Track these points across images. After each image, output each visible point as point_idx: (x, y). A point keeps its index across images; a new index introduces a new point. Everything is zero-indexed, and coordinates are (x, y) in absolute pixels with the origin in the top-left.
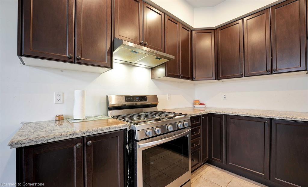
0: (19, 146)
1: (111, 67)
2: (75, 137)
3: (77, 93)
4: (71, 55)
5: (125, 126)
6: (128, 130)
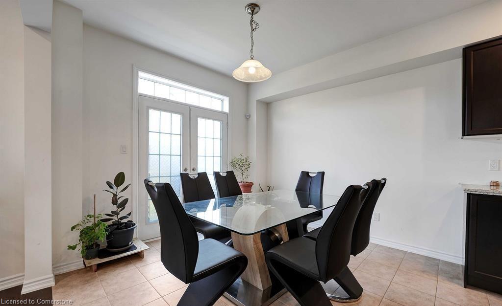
0: (469, 192)
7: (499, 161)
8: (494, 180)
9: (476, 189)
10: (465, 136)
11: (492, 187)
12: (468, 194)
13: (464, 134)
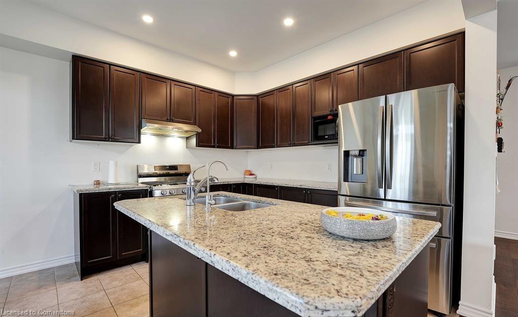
0: (81, 192)
1: (139, 142)
2: (111, 191)
3: (112, 163)
4: (107, 137)
5: (146, 187)
6: (149, 190)
7: (100, 163)
8: (96, 179)
9: (86, 188)
10: (74, 139)
11: (95, 186)
12: (80, 194)
13: (73, 138)
